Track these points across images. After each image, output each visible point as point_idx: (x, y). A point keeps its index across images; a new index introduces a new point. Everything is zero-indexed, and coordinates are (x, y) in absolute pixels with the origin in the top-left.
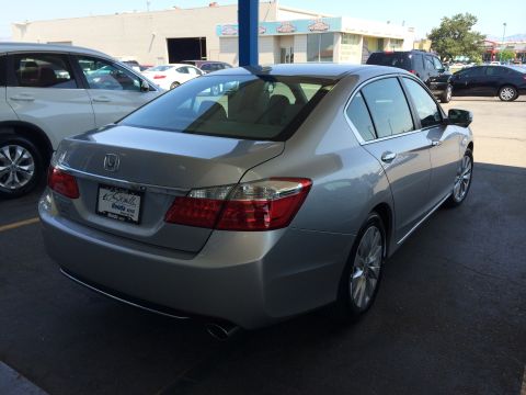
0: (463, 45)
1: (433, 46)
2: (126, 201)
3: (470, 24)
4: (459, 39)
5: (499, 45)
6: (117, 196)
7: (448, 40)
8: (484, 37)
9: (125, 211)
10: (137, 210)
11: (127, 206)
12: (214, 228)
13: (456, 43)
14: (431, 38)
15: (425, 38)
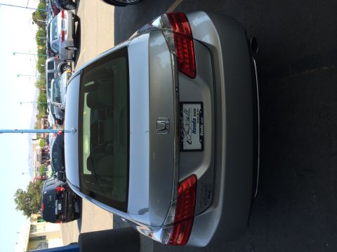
0: (35, 194)
1: (35, 212)
2: (188, 119)
3: (22, 193)
4: (31, 197)
5: (36, 174)
6: (186, 128)
7: (32, 203)
8: (31, 182)
9: (196, 118)
10: (192, 107)
11: (192, 117)
12: (192, 38)
13: (34, 198)
14: (29, 215)
15: (29, 218)
